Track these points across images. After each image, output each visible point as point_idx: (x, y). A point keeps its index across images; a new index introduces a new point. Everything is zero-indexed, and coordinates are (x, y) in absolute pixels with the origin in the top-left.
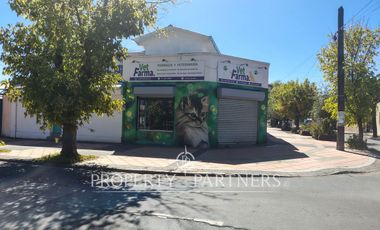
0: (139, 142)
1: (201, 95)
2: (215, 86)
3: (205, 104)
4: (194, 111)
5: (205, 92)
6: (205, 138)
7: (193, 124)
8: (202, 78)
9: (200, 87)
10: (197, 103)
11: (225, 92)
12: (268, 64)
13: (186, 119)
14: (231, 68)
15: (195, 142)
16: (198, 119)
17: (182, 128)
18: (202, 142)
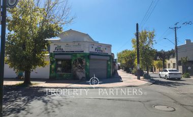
0: (57, 78)
1: (82, 58)
2: (88, 54)
3: (84, 62)
4: (80, 65)
5: (84, 57)
6: (84, 76)
7: (79, 70)
8: (83, 51)
9: (82, 55)
10: (81, 61)
11: (92, 57)
12: (111, 45)
13: (76, 68)
14: (95, 47)
15: (80, 77)
16: (81, 68)
17: (75, 72)
18: (83, 77)
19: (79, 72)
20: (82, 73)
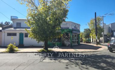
0: (50, 46)
1: (68, 32)
2: (71, 30)
3: (69, 35)
4: (67, 37)
7: (66, 40)
8: (69, 28)
9: (68, 30)
13: (64, 39)
15: (67, 45)
16: (68, 39)
17: (63, 41)
18: (69, 45)
19: (66, 41)
20: (68, 42)
